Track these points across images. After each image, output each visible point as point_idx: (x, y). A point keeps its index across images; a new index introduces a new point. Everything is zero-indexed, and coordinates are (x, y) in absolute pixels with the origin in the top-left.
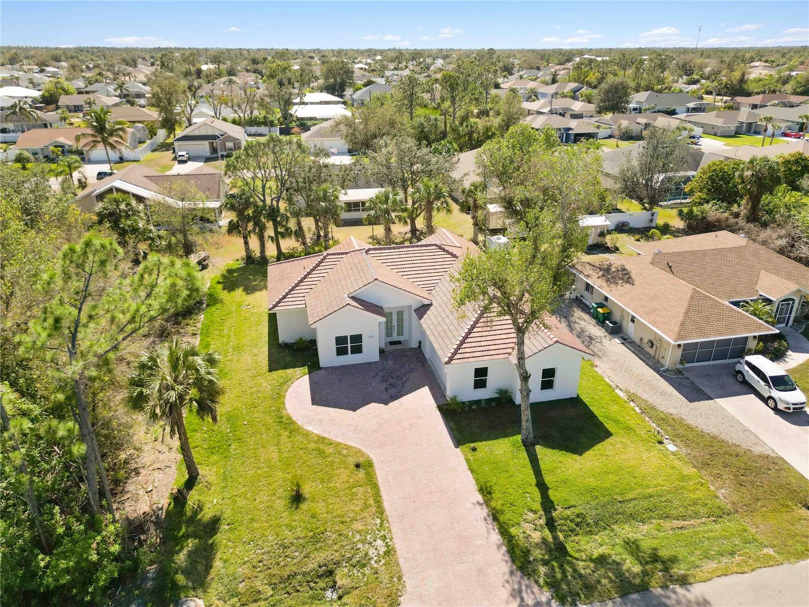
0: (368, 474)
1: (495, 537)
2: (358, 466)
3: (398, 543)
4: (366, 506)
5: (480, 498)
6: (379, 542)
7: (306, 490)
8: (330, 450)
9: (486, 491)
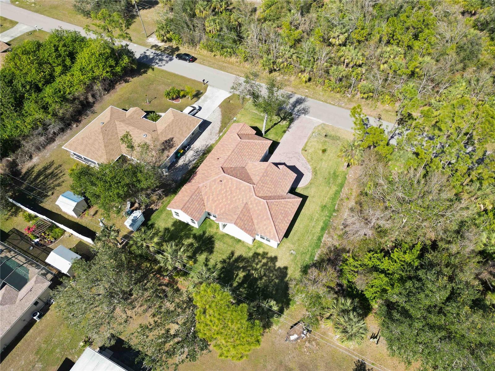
0: (305, 148)
1: (292, 125)
2: (306, 151)
3: (310, 133)
4: (311, 142)
5: (287, 132)
6: (314, 135)
7: (321, 152)
8: (309, 158)
9: (285, 132)
